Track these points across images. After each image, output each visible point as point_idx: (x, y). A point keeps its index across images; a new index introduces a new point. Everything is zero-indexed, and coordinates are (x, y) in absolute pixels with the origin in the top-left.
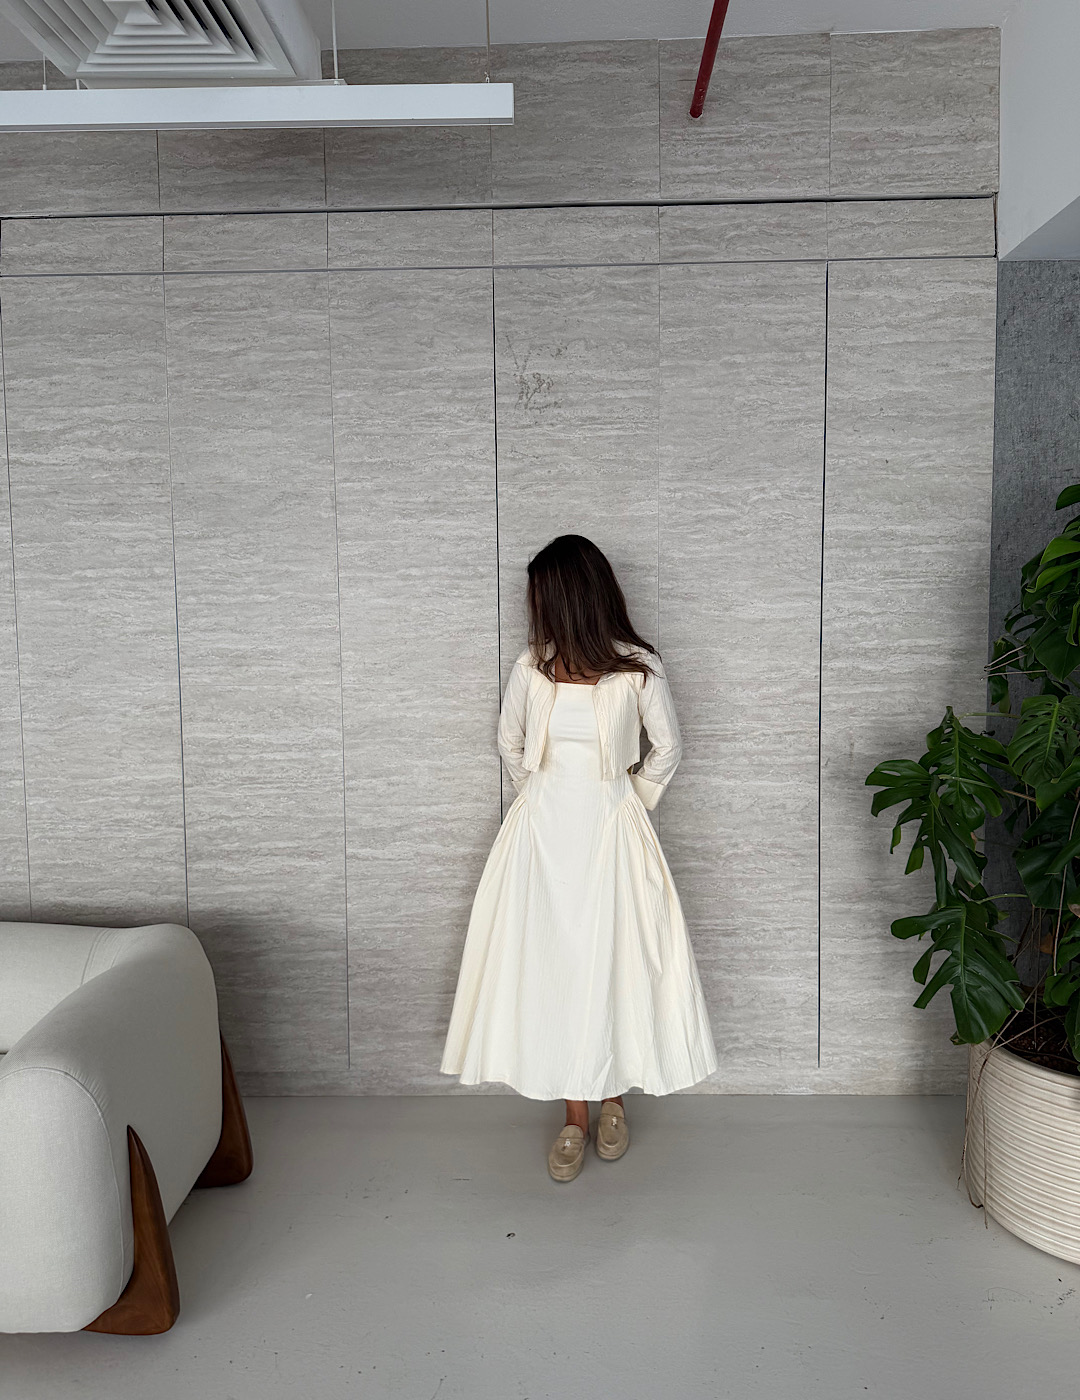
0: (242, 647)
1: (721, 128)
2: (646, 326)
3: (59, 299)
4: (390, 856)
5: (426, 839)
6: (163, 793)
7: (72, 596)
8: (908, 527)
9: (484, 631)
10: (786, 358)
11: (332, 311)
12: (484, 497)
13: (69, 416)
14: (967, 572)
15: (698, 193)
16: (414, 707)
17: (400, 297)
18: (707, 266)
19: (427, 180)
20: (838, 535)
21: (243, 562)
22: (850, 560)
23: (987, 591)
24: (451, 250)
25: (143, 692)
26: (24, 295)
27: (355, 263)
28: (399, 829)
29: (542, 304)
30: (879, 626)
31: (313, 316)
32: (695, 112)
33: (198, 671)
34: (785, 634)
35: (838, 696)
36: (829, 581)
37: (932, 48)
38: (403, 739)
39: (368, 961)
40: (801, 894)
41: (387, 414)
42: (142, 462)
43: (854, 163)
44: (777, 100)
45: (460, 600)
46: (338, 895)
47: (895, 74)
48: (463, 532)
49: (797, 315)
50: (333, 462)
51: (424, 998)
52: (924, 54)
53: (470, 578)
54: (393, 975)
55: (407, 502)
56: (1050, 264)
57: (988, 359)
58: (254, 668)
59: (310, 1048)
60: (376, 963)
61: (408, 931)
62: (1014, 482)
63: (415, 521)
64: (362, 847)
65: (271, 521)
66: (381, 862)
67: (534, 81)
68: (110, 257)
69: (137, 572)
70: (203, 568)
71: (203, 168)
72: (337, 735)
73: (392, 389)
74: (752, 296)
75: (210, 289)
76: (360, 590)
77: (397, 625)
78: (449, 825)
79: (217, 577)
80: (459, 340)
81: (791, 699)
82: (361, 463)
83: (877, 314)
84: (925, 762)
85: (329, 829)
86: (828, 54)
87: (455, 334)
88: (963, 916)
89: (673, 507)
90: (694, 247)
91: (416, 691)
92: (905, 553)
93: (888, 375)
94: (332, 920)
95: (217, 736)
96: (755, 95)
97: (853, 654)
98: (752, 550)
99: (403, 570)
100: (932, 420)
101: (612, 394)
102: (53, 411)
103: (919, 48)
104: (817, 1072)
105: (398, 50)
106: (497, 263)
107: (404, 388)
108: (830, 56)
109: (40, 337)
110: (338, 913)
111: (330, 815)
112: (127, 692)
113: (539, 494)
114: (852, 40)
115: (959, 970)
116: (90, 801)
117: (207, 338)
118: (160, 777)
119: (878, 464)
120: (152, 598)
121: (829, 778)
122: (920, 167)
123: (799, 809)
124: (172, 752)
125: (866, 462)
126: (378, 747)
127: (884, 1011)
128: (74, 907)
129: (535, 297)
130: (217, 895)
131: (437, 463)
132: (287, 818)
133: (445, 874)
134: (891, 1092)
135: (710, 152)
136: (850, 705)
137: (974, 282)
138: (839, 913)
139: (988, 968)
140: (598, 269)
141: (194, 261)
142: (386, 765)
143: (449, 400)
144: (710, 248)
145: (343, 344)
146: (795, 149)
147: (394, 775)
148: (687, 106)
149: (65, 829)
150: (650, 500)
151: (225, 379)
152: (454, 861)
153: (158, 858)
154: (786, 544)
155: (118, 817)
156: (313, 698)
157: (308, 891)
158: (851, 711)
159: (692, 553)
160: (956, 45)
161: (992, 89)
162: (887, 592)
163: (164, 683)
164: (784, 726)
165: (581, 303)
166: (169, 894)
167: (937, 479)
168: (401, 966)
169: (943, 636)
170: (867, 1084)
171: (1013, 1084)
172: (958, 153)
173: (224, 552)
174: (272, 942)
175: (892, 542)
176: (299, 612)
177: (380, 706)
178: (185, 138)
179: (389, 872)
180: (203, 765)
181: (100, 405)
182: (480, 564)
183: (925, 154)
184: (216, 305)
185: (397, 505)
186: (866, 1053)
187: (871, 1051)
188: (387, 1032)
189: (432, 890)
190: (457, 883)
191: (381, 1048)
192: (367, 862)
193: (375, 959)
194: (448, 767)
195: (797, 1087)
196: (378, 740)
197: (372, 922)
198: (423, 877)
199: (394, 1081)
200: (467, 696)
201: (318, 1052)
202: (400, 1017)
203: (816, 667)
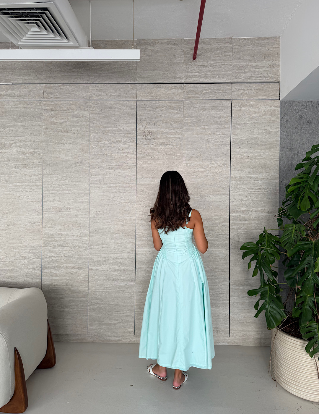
0: (61, 206)
1: (202, 63)
2: (180, 117)
3: (14, 107)
4: (102, 269)
5: (112, 264)
6: (36, 249)
7: (13, 191)
8: (255, 175)
9: (131, 203)
10: (220, 127)
11: (90, 111)
12: (132, 164)
13: (15, 139)
14: (272, 188)
15: (195, 81)
16: (111, 225)
17: (110, 108)
18: (197, 101)
19: (119, 76)
20: (235, 177)
21: (62, 182)
22: (238, 185)
23: (278, 194)
24: (125, 95)
25: (32, 219)
26: (4, 105)
27: (97, 98)
28: (105, 261)
29: (150, 111)
30: (247, 204)
31: (85, 113)
32: (194, 58)
33: (48, 213)
34: (219, 205)
35: (235, 224)
36: (232, 190)
37: (261, 42)
38: (107, 234)
39: (94, 301)
40: (224, 283)
41: (105, 140)
42: (35, 153)
43: (239, 73)
44: (217, 55)
45: (125, 193)
46: (86, 281)
47: (250, 49)
48: (126, 174)
49: (223, 115)
50: (89, 153)
51: (111, 313)
52: (259, 44)
53: (128, 187)
54: (102, 306)
55: (110, 165)
56: (295, 102)
57: (277, 128)
58: (64, 212)
59: (76, 327)
60: (97, 302)
61: (106, 292)
62: (285, 163)
63: (113, 171)
64: (94, 266)
65: (71, 170)
66: (99, 271)
67: (149, 49)
68: (28, 95)
69: (31, 184)
70: (51, 183)
71: (56, 71)
72: (88, 233)
73: (107, 133)
74: (210, 109)
75: (56, 104)
76: (96, 190)
77: (106, 200)
78: (120, 260)
79: (55, 186)
80: (126, 120)
81: (221, 224)
82: (98, 154)
83: (246, 115)
84: (257, 243)
85: (84, 261)
86: (232, 43)
87: (125, 118)
88: (268, 289)
89: (187, 168)
90: (193, 95)
91: (111, 220)
92: (254, 183)
93: (249, 132)
94: (84, 288)
95: (52, 232)
96: (211, 54)
97: (239, 212)
98: (210, 181)
99: (109, 185)
100: (262, 145)
101: (170, 136)
102: (10, 138)
103: (257, 42)
104: (229, 338)
105: (111, 40)
106: (138, 99)
107: (110, 133)
108: (232, 44)
109: (8, 117)
110: (86, 286)
111: (85, 256)
112: (27, 219)
113: (148, 164)
114: (238, 39)
115: (267, 306)
116: (15, 251)
117: (55, 118)
118: (35, 244)
119: (246, 157)
120: (35, 192)
121: (232, 248)
122: (258, 74)
123: (223, 257)
124: (39, 237)
125: (243, 157)
126: (99, 236)
127: (249, 320)
128: (9, 282)
129: (148, 109)
130: (50, 280)
131: (119, 154)
132: (72, 257)
133: (118, 275)
134: (251, 345)
135: (198, 69)
136: (238, 227)
137: (273, 106)
138: (236, 290)
139: (276, 306)
140: (166, 101)
141: (52, 97)
142: (102, 242)
143: (123, 137)
144: (198, 96)
145: (93, 121)
146: (222, 69)
147: (104, 245)
148: (192, 57)
149: (7, 259)
150: (180, 166)
151: (59, 130)
152: (121, 271)
153: (34, 268)
154: (219, 179)
155: (22, 256)
156: (81, 221)
157: (77, 279)
158: (239, 229)
159: (192, 181)
160: (268, 41)
161: (278, 53)
162: (249, 194)
163: (38, 217)
164: (219, 232)
165: (161, 111)
166: (36, 279)
167: (263, 162)
168: (104, 303)
169: (266, 207)
170: (244, 342)
171: (284, 342)
172: (268, 71)
173: (57, 178)
174: (66, 294)
175: (250, 180)
176: (78, 196)
177: (100, 224)
178: (51, 63)
179: (101, 274)
180: (48, 241)
181: (23, 136)
182: (131, 183)
183: (259, 71)
184: (58, 109)
185: (107, 166)
186: (244, 333)
187: (245, 332)
188: (99, 323)
189: (114, 280)
190: (122, 278)
191: (97, 328)
192: (95, 271)
193: (96, 301)
194: (120, 242)
195: (223, 343)
196: (100, 234)
197: (96, 289)
198: (112, 276)
199: (101, 338)
200: (126, 221)
201: (79, 329)
202: (103, 318)
203: (228, 215)
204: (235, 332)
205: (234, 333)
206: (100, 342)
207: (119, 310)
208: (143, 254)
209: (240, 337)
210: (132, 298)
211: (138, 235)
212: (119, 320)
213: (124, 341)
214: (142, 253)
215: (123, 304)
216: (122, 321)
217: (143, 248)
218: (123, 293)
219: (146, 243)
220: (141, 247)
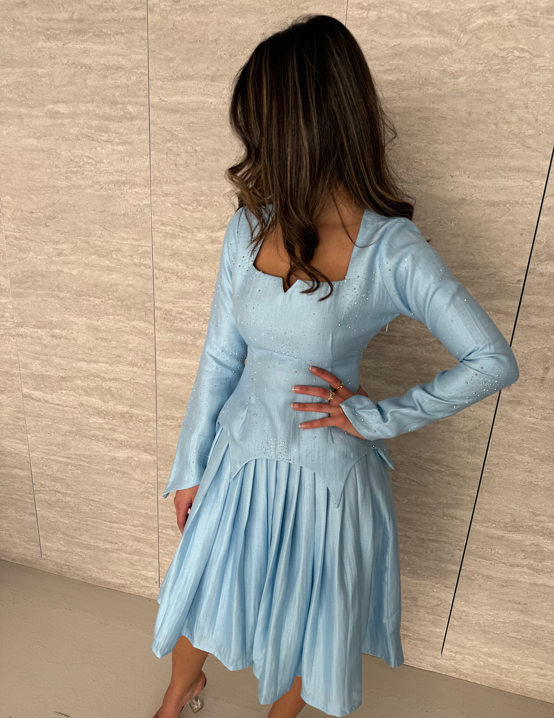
4: (58, 402)
5: (87, 392)
9: (134, 185)
12: (133, 13)
16: (70, 263)
28: (64, 379)
38: (61, 294)
39: (48, 483)
45: (109, 146)
46: (19, 426)
48: (110, 60)
51: (94, 522)
53: (119, 119)
54: (68, 499)
55: (51, 19)
59: (11, 537)
60: (54, 486)
61: (77, 467)
63: (60, 44)
64: (35, 389)
66: (51, 405)
72: (6, 283)
76: (12, 128)
77: (49, 171)
78: (108, 383)
85: (7, 368)
91: (72, 246)
94: (17, 445)
99: (50, 106)
110: (21, 440)
111: (6, 356)
126: (40, 299)
127: (519, 632)
133: (106, 426)
142: (49, 318)
147: (56, 328)
152: (114, 417)
154: (512, 94)
168: (74, 493)
177: (39, 257)
179: (58, 415)
182: (129, 102)
185: (39, 24)
186: (490, 660)
187: (496, 660)
188: (67, 538)
189: (94, 437)
190: (116, 436)
191: (64, 549)
192: (40, 403)
193: (53, 483)
194: (104, 328)
195: (417, 661)
196: (40, 292)
197: (49, 454)
198: (87, 425)
199: (80, 570)
200: (119, 255)
201: (18, 541)
202: (76, 530)
203: (522, 269)
204: (461, 650)
205: (457, 652)
206: (76, 578)
207: (114, 520)
208: (179, 376)
209: (475, 666)
210: (148, 498)
211: (160, 309)
212: (116, 543)
213: (137, 590)
214: (177, 371)
215: (124, 507)
216: (124, 548)
217: (178, 356)
218: (124, 479)
219: (189, 341)
220: (173, 352)
